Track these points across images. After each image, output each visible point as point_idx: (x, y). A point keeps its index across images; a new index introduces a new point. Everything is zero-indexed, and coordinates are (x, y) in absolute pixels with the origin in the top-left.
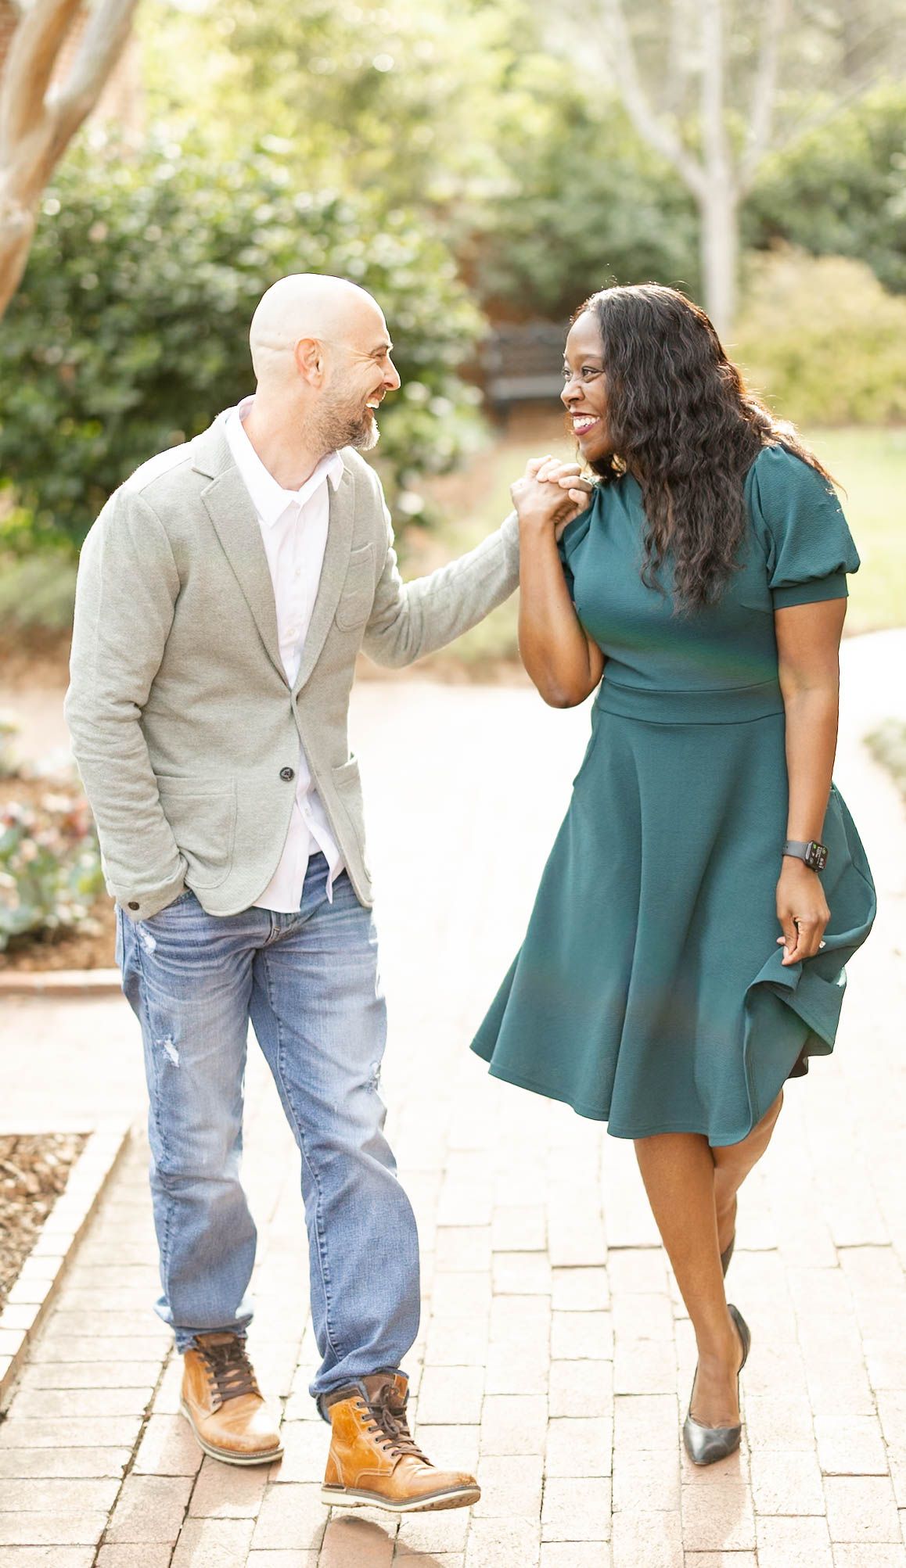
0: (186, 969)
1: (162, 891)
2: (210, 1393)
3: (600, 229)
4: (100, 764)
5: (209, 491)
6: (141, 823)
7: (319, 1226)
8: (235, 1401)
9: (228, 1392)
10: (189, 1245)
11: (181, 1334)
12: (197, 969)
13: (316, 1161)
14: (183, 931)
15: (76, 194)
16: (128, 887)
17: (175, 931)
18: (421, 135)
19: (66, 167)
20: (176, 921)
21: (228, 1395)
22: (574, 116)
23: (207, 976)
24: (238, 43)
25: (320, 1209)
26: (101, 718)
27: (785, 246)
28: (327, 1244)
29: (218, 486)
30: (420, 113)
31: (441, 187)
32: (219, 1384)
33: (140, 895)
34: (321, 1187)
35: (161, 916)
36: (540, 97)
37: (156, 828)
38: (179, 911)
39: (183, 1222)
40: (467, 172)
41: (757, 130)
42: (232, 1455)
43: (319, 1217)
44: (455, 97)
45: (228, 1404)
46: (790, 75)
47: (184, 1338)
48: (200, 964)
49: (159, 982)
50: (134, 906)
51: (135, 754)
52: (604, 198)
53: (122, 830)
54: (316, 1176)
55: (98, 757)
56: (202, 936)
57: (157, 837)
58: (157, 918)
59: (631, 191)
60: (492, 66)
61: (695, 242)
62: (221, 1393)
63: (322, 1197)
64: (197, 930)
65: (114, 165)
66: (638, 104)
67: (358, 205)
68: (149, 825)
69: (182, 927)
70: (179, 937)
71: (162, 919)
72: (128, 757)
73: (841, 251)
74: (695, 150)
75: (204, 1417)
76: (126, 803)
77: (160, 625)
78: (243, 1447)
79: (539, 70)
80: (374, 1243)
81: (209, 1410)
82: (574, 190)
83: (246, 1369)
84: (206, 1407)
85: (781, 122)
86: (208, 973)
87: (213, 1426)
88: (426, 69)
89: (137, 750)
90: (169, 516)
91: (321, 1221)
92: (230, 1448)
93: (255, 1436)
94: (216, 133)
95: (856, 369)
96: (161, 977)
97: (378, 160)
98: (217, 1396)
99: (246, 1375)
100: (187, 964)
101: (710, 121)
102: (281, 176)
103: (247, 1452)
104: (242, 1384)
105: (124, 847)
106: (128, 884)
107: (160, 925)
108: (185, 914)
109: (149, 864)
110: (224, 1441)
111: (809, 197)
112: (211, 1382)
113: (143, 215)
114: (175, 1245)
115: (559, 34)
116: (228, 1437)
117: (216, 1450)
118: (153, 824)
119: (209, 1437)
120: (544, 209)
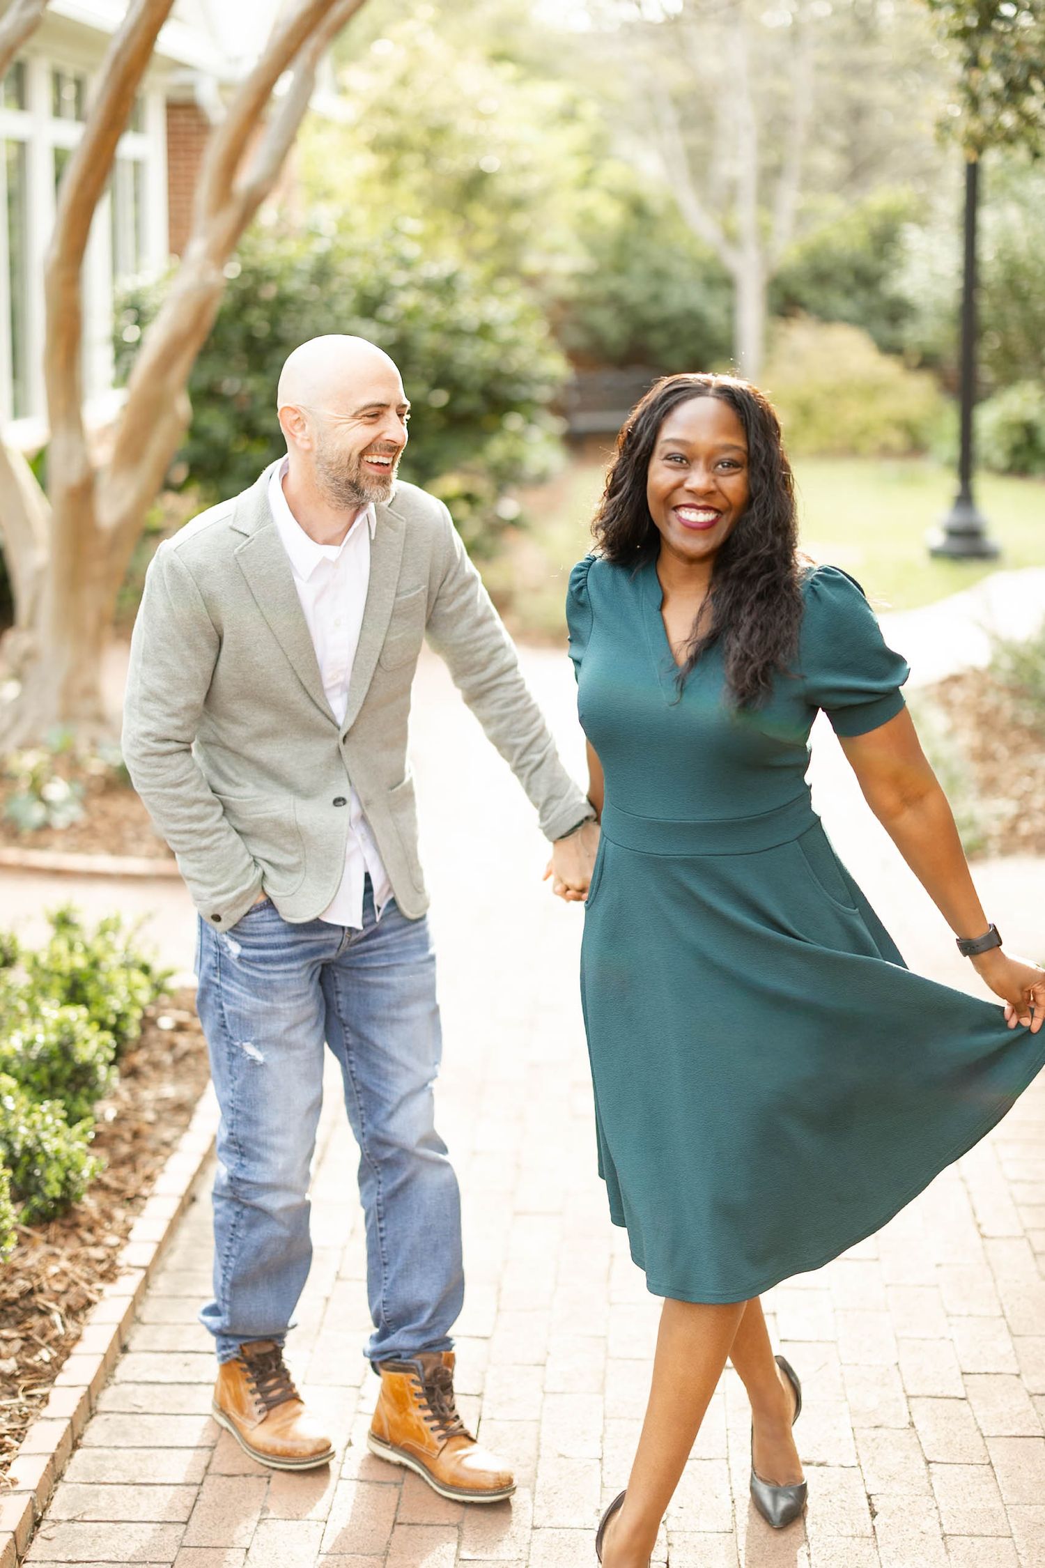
0: (268, 972)
1: (238, 897)
2: (253, 1404)
3: (656, 298)
4: (156, 796)
5: (242, 549)
6: (205, 842)
7: (379, 1213)
8: (279, 1408)
9: (271, 1401)
10: (256, 1247)
11: (227, 1342)
12: (278, 972)
13: (376, 1157)
14: (266, 934)
15: (252, 262)
16: (206, 900)
17: (259, 935)
18: (519, 222)
19: (247, 239)
20: (260, 926)
21: (272, 1404)
22: (638, 209)
23: (288, 980)
24: (378, 146)
25: (380, 1197)
26: (146, 755)
27: (802, 313)
28: (386, 1229)
29: (252, 543)
30: (517, 204)
31: (532, 262)
32: (261, 1393)
33: (218, 906)
34: (381, 1177)
35: (245, 922)
36: (613, 194)
37: (223, 843)
38: (263, 917)
39: (251, 1225)
40: (554, 251)
41: (783, 222)
42: (288, 1461)
43: (378, 1205)
44: (546, 192)
45: (273, 1412)
46: (808, 181)
47: (230, 1347)
48: (282, 967)
49: (242, 985)
50: (217, 918)
51: (186, 780)
52: (660, 275)
53: (192, 850)
54: (376, 1167)
55: (153, 790)
56: (283, 939)
57: (225, 851)
58: (242, 924)
59: (684, 271)
60: (574, 169)
61: (730, 311)
62: (266, 1403)
63: (381, 1186)
64: (279, 933)
65: (281, 239)
66: (688, 200)
67: (472, 274)
68: (215, 841)
69: (265, 931)
70: (262, 940)
71: (247, 925)
72: (179, 785)
73: (847, 320)
74: (732, 238)
75: (252, 1427)
76: (187, 827)
77: (198, 671)
78: (300, 1453)
79: (612, 172)
80: (426, 1231)
81: (254, 1420)
82: (638, 267)
83: (283, 1374)
84: (250, 1417)
85: (801, 218)
86: (290, 976)
87: (262, 1435)
88: (524, 169)
89: (185, 777)
90: (200, 573)
91: (381, 1208)
92: (287, 1455)
93: (311, 1440)
94: (360, 216)
95: (855, 413)
96: (244, 980)
97: (484, 241)
98: (261, 1406)
99: (285, 1382)
100: (269, 967)
101: (745, 216)
102: (412, 250)
103: (305, 1457)
104: (283, 1392)
105: (197, 865)
106: (206, 898)
107: (245, 931)
108: (268, 919)
109: (223, 876)
110: (279, 1448)
111: (821, 277)
112: (252, 1392)
113: (306, 278)
114: (242, 1248)
115: (625, 145)
116: (280, 1444)
117: (270, 1458)
118: (219, 839)
119: (261, 1446)
120: (614, 283)
